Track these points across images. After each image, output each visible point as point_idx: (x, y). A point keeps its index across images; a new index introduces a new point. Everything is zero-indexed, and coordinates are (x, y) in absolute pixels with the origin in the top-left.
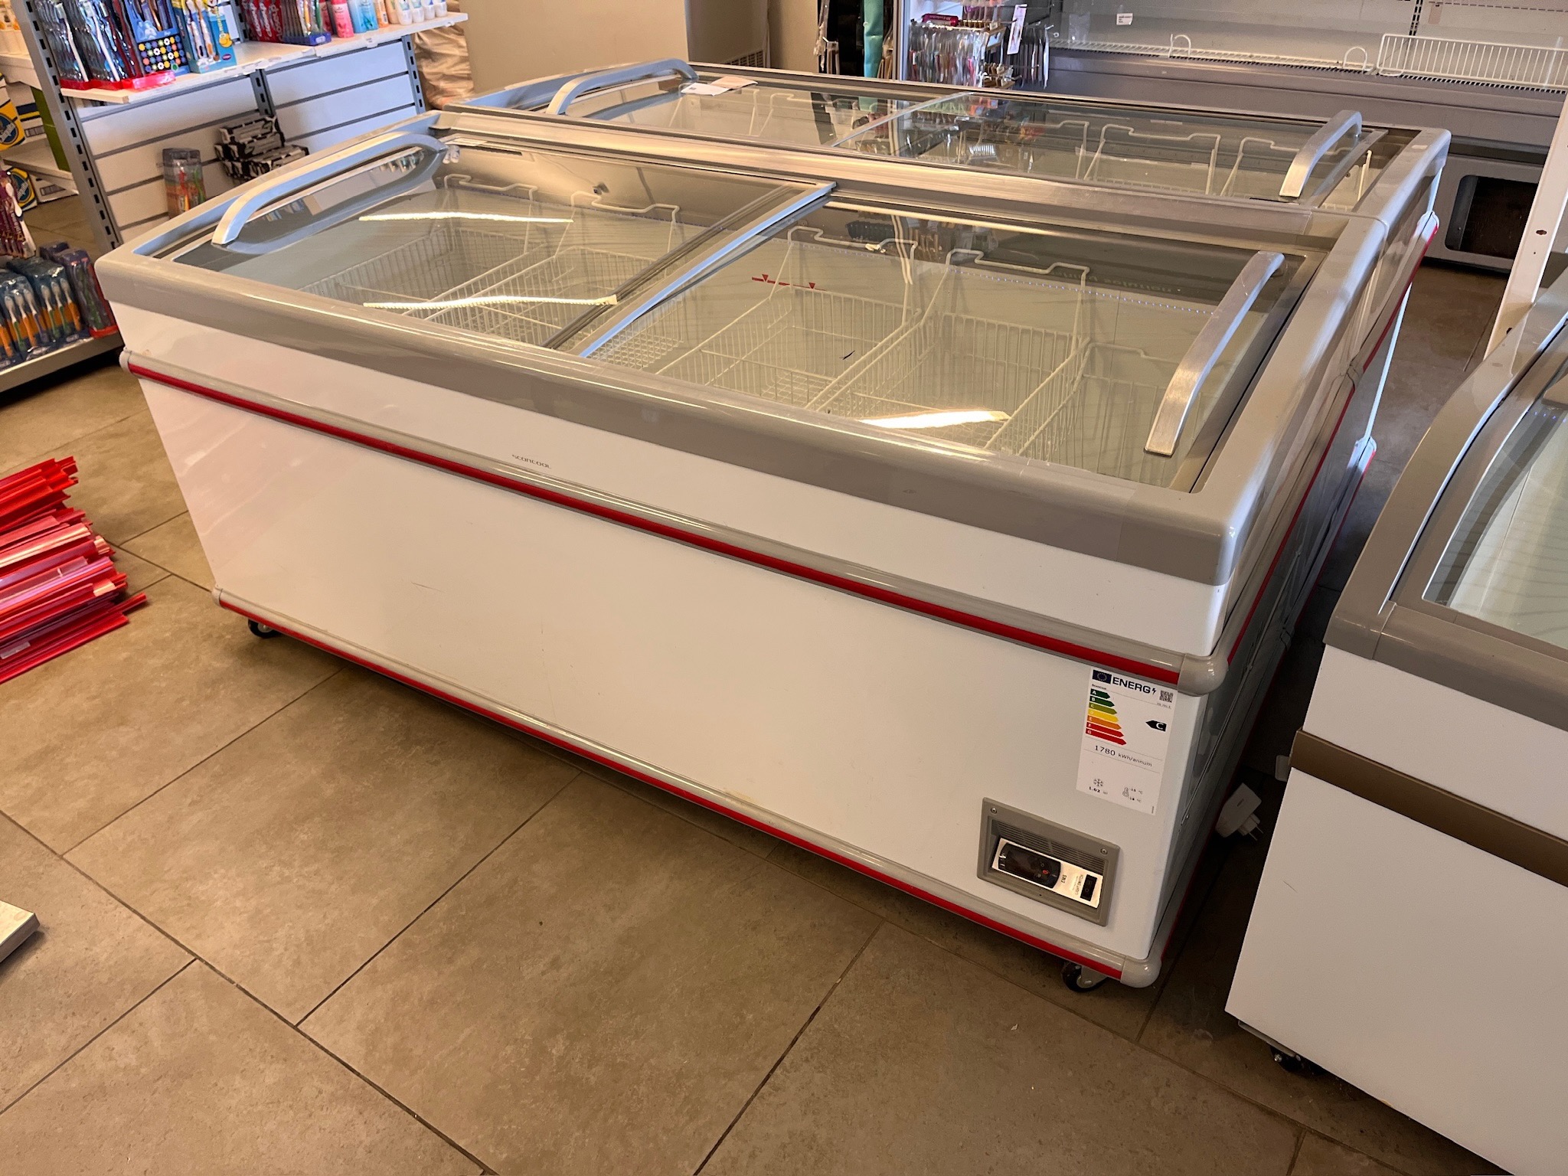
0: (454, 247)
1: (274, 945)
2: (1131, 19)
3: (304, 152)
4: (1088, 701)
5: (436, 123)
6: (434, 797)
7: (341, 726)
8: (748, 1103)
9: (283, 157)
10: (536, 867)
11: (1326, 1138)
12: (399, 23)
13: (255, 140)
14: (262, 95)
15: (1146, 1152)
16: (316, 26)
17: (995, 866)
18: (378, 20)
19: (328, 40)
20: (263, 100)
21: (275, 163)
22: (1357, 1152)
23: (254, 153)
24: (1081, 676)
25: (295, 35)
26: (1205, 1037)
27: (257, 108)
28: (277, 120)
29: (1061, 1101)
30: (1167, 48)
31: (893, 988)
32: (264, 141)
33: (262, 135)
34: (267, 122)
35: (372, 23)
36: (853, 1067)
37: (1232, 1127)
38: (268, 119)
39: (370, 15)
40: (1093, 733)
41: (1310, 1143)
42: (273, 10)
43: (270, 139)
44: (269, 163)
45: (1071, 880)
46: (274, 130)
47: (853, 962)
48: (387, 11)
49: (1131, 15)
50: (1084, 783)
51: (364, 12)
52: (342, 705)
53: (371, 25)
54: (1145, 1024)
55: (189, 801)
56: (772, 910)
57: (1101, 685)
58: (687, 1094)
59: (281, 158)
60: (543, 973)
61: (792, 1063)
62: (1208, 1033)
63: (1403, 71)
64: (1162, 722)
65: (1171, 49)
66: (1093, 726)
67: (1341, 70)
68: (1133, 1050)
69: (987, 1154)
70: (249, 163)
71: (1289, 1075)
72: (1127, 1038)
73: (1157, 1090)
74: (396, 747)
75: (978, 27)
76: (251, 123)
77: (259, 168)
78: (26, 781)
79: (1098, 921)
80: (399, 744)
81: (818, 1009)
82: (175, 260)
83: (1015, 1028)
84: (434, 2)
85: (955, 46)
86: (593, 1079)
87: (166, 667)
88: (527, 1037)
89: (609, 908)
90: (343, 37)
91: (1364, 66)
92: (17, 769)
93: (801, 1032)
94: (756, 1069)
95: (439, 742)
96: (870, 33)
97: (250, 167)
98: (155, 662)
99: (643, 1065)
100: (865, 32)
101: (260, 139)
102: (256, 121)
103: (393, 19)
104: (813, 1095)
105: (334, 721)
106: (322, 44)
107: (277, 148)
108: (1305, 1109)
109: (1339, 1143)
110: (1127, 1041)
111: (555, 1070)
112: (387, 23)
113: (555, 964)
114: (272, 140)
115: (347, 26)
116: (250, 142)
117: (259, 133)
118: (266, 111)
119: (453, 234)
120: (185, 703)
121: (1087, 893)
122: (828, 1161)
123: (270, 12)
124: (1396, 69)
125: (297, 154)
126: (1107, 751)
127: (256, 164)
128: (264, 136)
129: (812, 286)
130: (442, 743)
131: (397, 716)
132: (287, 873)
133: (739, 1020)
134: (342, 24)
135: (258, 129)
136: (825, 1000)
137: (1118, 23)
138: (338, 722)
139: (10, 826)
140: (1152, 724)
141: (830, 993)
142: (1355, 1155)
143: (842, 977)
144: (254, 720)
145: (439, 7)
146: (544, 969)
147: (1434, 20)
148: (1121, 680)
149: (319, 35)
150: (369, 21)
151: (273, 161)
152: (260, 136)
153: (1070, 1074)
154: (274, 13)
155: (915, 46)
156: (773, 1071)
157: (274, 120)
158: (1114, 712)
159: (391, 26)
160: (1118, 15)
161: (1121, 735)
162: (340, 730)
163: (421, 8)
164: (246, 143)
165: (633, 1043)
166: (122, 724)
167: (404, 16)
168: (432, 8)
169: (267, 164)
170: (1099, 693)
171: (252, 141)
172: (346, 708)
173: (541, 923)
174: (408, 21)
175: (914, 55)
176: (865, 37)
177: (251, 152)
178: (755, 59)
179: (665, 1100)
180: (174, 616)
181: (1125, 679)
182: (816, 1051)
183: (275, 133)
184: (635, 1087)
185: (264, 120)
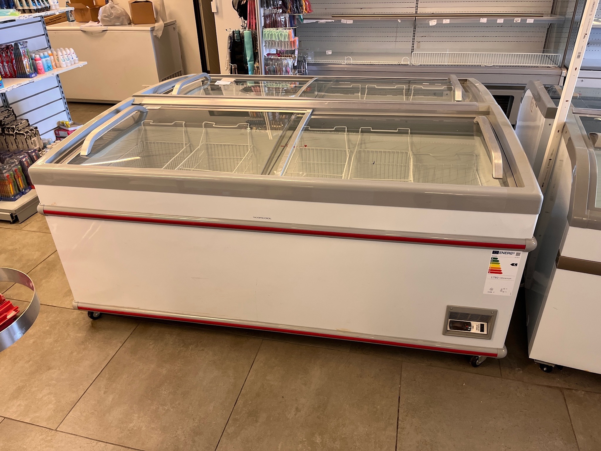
0: (145, 149)
1: (179, 437)
2: (331, 52)
3: (27, 121)
4: (490, 262)
5: (134, 102)
6: (210, 363)
7: (153, 346)
8: (397, 437)
9: (19, 124)
10: (268, 378)
11: (569, 389)
12: (61, 67)
13: (5, 118)
14: (4, 100)
15: (525, 410)
16: (31, 70)
17: (448, 329)
18: (53, 66)
19: (36, 76)
20: (5, 102)
21: (16, 127)
22: (579, 390)
23: (5, 124)
24: (488, 253)
25: (22, 74)
26: (519, 370)
27: (3, 105)
28: (13, 109)
29: (492, 403)
30: (344, 61)
31: (419, 383)
32: (9, 118)
33: (8, 116)
34: (9, 110)
35: (50, 67)
36: (423, 413)
37: (543, 395)
38: (10, 109)
39: (49, 65)
40: (491, 273)
41: (566, 392)
42: (10, 65)
43: (11, 117)
44: (14, 127)
45: (475, 327)
46: (12, 114)
47: (401, 378)
48: (55, 62)
49: (331, 51)
50: (486, 291)
51: (47, 63)
52: (148, 338)
53: (50, 69)
54: (501, 372)
55: (103, 392)
56: (363, 369)
57: (495, 255)
58: (374, 440)
59: (18, 125)
60: (295, 415)
61: (403, 418)
62: (519, 369)
63: (420, 63)
64: (515, 263)
65: (346, 62)
66: (491, 270)
67: (401, 65)
68: (502, 380)
69: (481, 427)
70: (5, 128)
71: (548, 374)
72: (499, 377)
73: (516, 390)
74: (182, 348)
75: (289, 57)
76: (3, 111)
77: (10, 129)
78: (18, 404)
79: (488, 338)
80: (183, 347)
81: (399, 397)
82: (68, 163)
83: (464, 384)
84: (73, 58)
85: (282, 63)
86: (338, 446)
87: (56, 341)
88: (304, 440)
89: (305, 384)
90: (41, 74)
91: (409, 63)
92: (9, 400)
93: (399, 407)
94: (392, 424)
95: (199, 342)
96: (249, 61)
97: (5, 129)
98: (49, 340)
99: (352, 436)
100: (248, 61)
101: (7, 118)
102: (5, 111)
103: (58, 65)
104: (416, 426)
105: (148, 345)
106: (33, 77)
107: (14, 121)
108: (558, 381)
109: (573, 389)
110: (499, 378)
111: (322, 448)
112: (56, 67)
113: (297, 410)
114: (12, 118)
115: (42, 69)
116: (3, 119)
117: (6, 115)
118: (6, 106)
119: (145, 144)
120: (75, 354)
121: (482, 330)
122: (435, 447)
123: (9, 66)
124: (418, 63)
125: (25, 122)
126: (496, 277)
127: (8, 128)
128: (9, 116)
129: (306, 146)
130: (200, 342)
131: (175, 336)
132: (166, 408)
133: (375, 409)
134: (40, 69)
135: (6, 113)
136: (400, 393)
137: (327, 54)
138: (150, 345)
139: (22, 424)
140: (512, 265)
141: (400, 391)
142: (579, 391)
143: (400, 384)
144: (112, 353)
145: (76, 60)
146: (295, 413)
147: (418, 47)
148: (503, 252)
149: (32, 74)
150: (49, 67)
151: (16, 126)
152: (7, 116)
153: (489, 394)
154: (11, 66)
155: (266, 65)
156: (398, 423)
157: (12, 109)
158: (499, 263)
159: (57, 68)
160: (327, 51)
161: (501, 271)
162: (153, 348)
163: (69, 61)
164: (2, 120)
165: (344, 429)
166: (49, 369)
167: (63, 64)
168: (73, 60)
169: (13, 127)
170: (494, 258)
171: (4, 119)
172: (150, 338)
173: (283, 397)
174: (65, 66)
175: (267, 67)
176: (248, 62)
177: (4, 123)
178: (179, 74)
179: (368, 445)
180: (45, 320)
181: (504, 251)
182: (407, 412)
183: (13, 115)
184: (355, 444)
185: (8, 109)
